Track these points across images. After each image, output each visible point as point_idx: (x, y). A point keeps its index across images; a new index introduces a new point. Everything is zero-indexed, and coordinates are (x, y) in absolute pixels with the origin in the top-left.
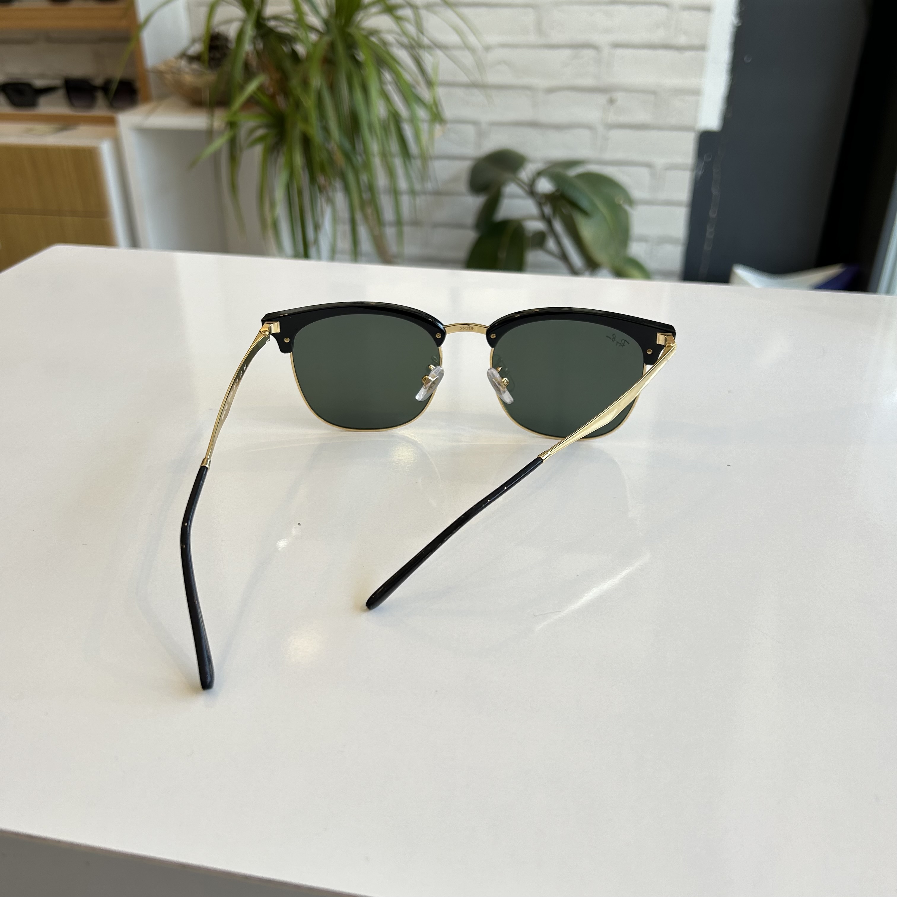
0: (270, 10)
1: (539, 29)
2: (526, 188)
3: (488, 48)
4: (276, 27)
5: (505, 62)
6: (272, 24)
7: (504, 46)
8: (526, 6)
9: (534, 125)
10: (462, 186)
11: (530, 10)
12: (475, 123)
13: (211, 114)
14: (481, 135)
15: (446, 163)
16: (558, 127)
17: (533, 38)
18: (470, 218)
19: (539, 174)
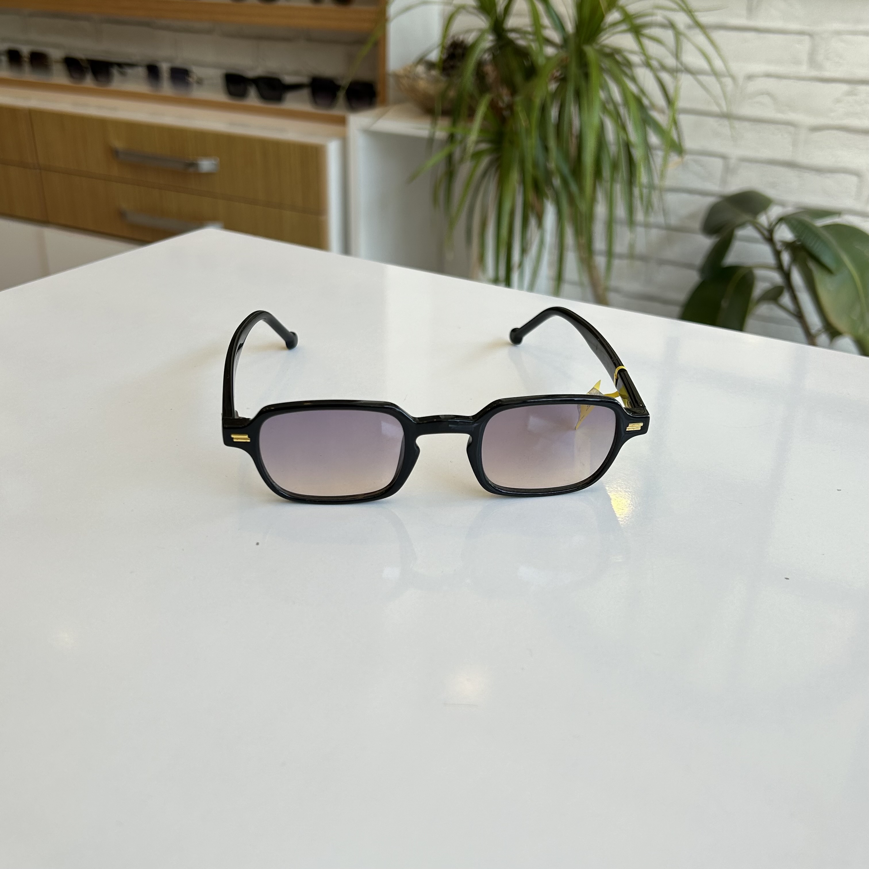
0: (511, 22)
1: (812, 61)
2: (766, 233)
3: (750, 77)
4: (518, 39)
5: (768, 94)
6: (512, 36)
7: (768, 75)
8: (801, 33)
9: (791, 165)
10: (697, 224)
11: (806, 38)
12: (724, 157)
13: (434, 123)
14: (728, 170)
15: (685, 196)
16: (819, 170)
17: (804, 70)
18: (699, 260)
19: (781, 220)
